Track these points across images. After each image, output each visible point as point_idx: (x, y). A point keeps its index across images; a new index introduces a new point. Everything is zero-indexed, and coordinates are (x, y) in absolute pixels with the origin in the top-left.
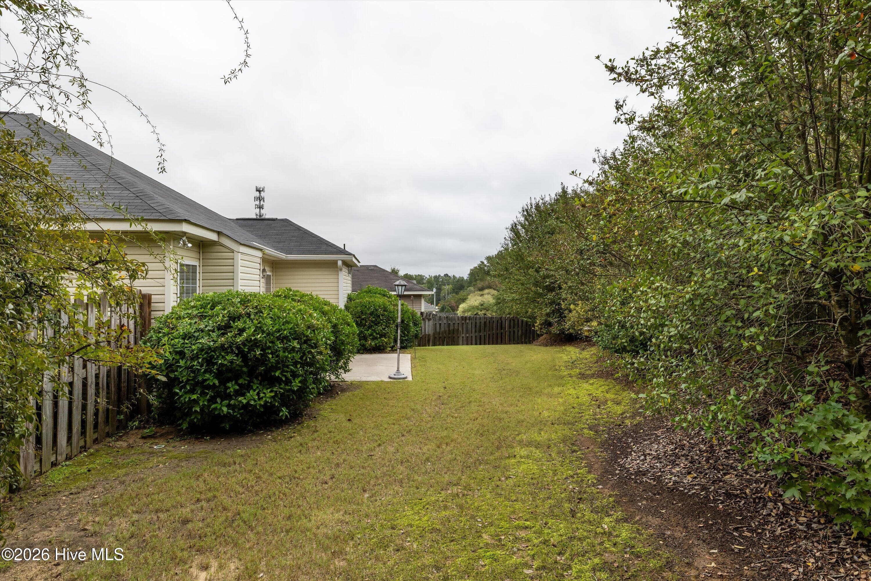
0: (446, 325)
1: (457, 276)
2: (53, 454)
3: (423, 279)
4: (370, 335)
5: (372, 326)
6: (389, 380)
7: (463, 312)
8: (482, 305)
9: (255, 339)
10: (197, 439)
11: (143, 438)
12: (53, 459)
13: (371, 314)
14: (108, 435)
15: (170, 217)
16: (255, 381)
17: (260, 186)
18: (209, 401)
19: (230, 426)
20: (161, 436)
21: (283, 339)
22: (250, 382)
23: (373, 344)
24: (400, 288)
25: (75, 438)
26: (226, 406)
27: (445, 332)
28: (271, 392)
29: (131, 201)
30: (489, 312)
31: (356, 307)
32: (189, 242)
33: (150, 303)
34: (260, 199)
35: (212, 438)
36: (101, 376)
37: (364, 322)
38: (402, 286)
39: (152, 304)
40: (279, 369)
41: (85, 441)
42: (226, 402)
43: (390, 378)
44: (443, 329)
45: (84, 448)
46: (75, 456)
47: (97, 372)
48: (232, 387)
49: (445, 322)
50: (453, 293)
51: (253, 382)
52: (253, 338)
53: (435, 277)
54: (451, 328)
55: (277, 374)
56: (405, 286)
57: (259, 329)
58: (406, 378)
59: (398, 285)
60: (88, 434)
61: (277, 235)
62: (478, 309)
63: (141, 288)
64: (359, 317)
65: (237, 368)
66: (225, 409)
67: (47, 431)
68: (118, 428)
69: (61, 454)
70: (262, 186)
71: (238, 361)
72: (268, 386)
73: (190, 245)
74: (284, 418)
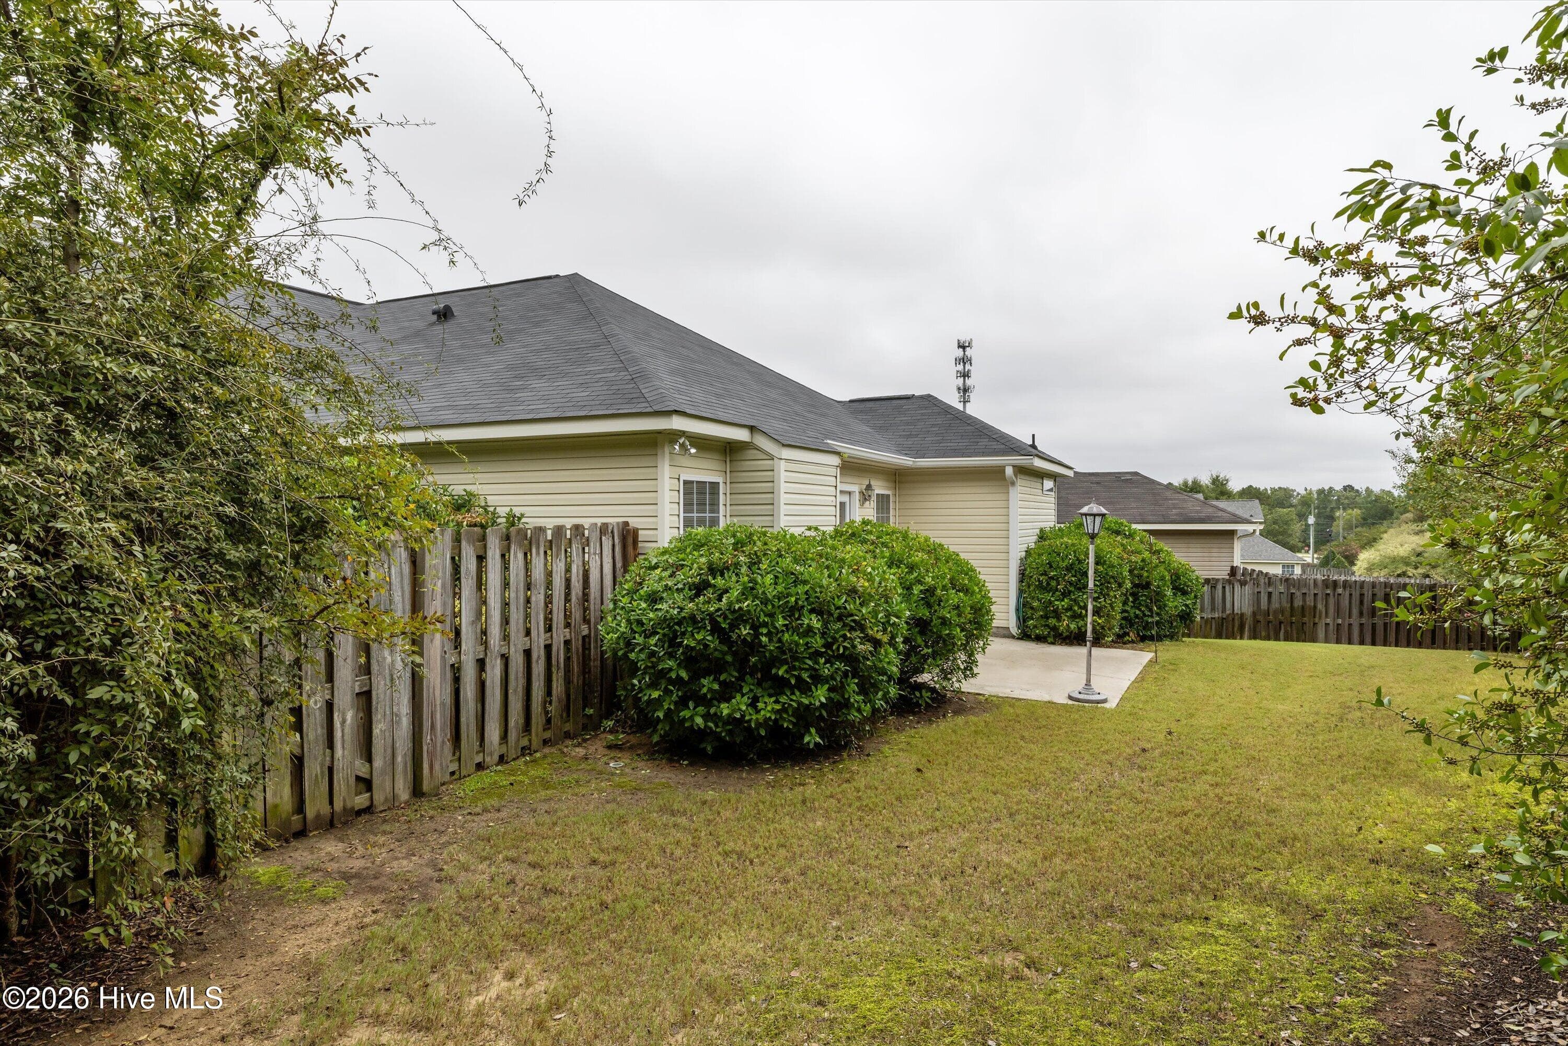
0: (1284, 597)
1: (1376, 489)
2: (478, 753)
3: (1292, 496)
4: (1067, 610)
5: (1070, 592)
6: (1070, 702)
7: (1369, 569)
8: (1419, 555)
9: (740, 608)
10: (670, 761)
11: (610, 747)
12: (479, 759)
13: (1069, 568)
14: (567, 735)
15: (656, 408)
16: (748, 678)
17: (964, 338)
18: (676, 703)
19: (714, 748)
20: (632, 748)
21: (793, 611)
22: (741, 678)
23: (1073, 626)
24: (1090, 519)
25: (513, 735)
26: (702, 716)
27: (1282, 611)
28: (777, 702)
29: (621, 387)
30: (1439, 570)
31: (1040, 555)
32: (692, 445)
33: (635, 542)
34: (964, 360)
35: (691, 764)
36: (554, 649)
37: (1053, 583)
38: (1094, 515)
39: (640, 545)
40: (785, 662)
41: (530, 741)
42: (701, 709)
43: (1070, 698)
44: (1275, 605)
45: (525, 751)
46: (514, 759)
47: (549, 642)
48: (708, 684)
49: (1282, 588)
50: (1362, 525)
51: (744, 681)
52: (737, 607)
53: (1321, 492)
54: (1298, 603)
55: (781, 673)
56: (1103, 515)
57: (749, 591)
58: (1105, 701)
59: (1086, 515)
60: (533, 730)
61: (908, 424)
62: (1407, 564)
63: (629, 520)
64: (1045, 574)
65: (717, 654)
66: (699, 720)
67: (467, 719)
68: (585, 728)
69: (491, 754)
70: (968, 339)
71: (713, 642)
72: (772, 691)
73: (693, 451)
74: (811, 746)
